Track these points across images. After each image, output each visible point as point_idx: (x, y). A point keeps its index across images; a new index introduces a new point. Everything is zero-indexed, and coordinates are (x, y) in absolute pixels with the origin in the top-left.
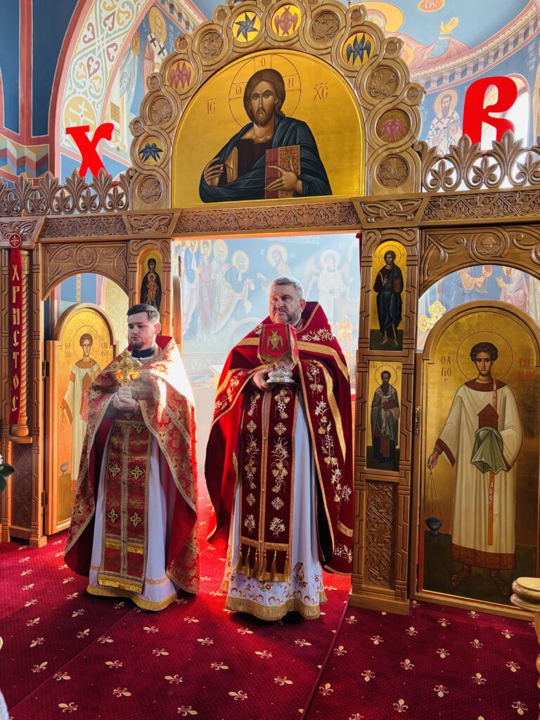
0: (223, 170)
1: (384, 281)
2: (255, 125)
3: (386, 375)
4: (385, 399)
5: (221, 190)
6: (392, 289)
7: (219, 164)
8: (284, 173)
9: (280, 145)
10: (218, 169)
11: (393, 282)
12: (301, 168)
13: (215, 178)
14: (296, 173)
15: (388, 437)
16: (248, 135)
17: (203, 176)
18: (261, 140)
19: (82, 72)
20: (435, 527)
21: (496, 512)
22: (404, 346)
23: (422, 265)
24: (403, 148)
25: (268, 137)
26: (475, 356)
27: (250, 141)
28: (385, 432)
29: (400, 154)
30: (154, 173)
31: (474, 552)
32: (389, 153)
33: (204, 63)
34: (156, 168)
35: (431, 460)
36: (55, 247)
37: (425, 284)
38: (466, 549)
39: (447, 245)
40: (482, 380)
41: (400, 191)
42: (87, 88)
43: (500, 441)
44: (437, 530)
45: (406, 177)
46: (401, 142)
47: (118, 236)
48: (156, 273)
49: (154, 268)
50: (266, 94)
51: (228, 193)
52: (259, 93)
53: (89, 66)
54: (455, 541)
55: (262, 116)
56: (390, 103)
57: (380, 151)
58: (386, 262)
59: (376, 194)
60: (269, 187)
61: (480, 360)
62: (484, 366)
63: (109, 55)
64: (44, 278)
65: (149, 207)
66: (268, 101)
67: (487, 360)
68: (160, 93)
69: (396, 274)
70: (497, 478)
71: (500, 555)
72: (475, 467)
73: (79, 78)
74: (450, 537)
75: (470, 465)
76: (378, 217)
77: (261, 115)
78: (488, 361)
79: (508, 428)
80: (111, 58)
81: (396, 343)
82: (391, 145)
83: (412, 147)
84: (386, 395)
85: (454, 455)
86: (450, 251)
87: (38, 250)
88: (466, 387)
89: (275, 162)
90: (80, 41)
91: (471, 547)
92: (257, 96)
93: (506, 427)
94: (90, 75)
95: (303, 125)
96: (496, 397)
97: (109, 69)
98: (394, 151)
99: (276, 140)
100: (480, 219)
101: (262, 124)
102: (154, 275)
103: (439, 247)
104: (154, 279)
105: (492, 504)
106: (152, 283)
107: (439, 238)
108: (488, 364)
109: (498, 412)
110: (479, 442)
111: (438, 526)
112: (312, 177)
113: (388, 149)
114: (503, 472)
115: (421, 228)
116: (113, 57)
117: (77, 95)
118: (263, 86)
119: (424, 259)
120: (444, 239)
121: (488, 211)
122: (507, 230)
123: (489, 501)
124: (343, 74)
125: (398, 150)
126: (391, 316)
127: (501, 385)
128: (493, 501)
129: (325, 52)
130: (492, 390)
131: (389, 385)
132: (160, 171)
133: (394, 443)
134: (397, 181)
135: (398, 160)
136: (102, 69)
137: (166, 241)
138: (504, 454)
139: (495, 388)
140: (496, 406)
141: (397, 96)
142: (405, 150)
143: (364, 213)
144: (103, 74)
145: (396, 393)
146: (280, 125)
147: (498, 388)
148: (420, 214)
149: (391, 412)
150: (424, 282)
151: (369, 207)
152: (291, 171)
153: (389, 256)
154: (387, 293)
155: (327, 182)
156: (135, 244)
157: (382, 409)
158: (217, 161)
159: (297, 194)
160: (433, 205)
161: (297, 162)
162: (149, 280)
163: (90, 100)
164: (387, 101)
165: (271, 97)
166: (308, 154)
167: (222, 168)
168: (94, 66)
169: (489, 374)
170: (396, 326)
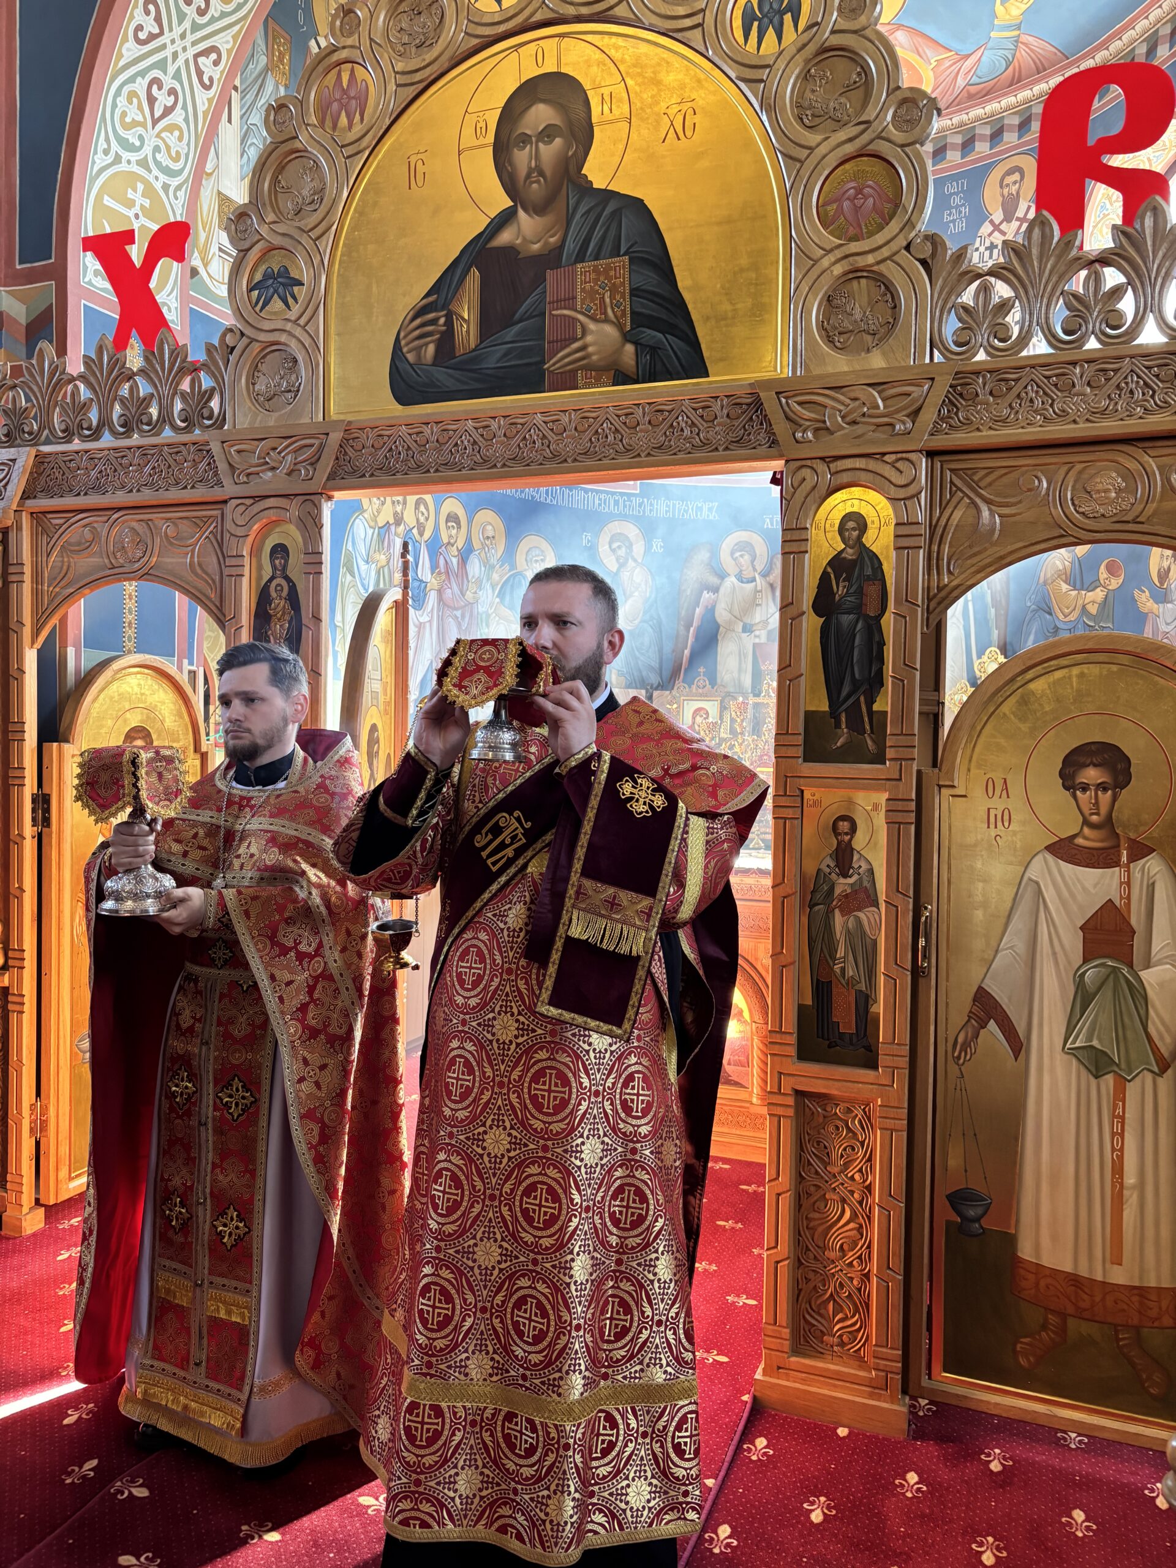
0: (445, 324)
1: (840, 590)
2: (521, 213)
3: (844, 826)
4: (843, 885)
5: (441, 375)
6: (858, 609)
7: (436, 310)
8: (592, 326)
9: (580, 257)
10: (434, 322)
11: (860, 593)
12: (632, 313)
13: (427, 344)
14: (620, 327)
15: (850, 983)
16: (505, 237)
17: (397, 340)
18: (536, 247)
19: (133, 114)
20: (972, 1213)
21: (1130, 1179)
22: (890, 753)
23: (935, 548)
24: (885, 252)
25: (552, 240)
26: (1073, 776)
27: (510, 251)
28: (843, 969)
29: (875, 268)
30: (283, 338)
31: (1074, 1280)
32: (847, 268)
33: (400, 66)
34: (289, 326)
35: (960, 1040)
36: (62, 521)
37: (943, 594)
38: (1055, 1272)
39: (997, 495)
40: (1090, 839)
41: (877, 361)
42: (147, 150)
43: (1139, 994)
44: (978, 1219)
45: (891, 325)
46: (880, 238)
47: (200, 493)
48: (287, 579)
49: (284, 568)
50: (548, 134)
51: (458, 380)
52: (528, 132)
53: (151, 100)
54: (1026, 1251)
55: (536, 189)
56: (850, 140)
57: (825, 262)
58: (844, 540)
59: (817, 371)
60: (554, 363)
61: (1085, 788)
62: (1097, 804)
63: (200, 74)
64: (36, 594)
65: (272, 420)
66: (550, 151)
67: (1103, 787)
68: (297, 145)
69: (869, 571)
70: (1132, 1090)
71: (1141, 1292)
72: (1074, 1061)
73: (127, 127)
74: (1010, 1241)
75: (1060, 1058)
76: (821, 429)
77: (535, 186)
78: (1105, 790)
79: (1160, 963)
80: (207, 82)
81: (869, 742)
82: (854, 247)
83: (907, 248)
84: (845, 875)
85: (1021, 1031)
86: (1006, 511)
87: (19, 528)
88: (1050, 858)
89: (569, 301)
90: (125, 39)
91: (1068, 1268)
92: (525, 139)
93: (1154, 960)
94: (155, 122)
95: (638, 205)
96: (1128, 883)
97: (201, 108)
98: (861, 262)
99: (570, 246)
100: (1081, 425)
101: (538, 209)
102: (284, 583)
103: (978, 501)
104: (285, 593)
105: (1121, 1158)
106: (278, 603)
107: (976, 478)
108: (1105, 798)
109: (1133, 922)
110: (1083, 997)
111: (980, 1211)
112: (660, 335)
113: (846, 257)
114: (1149, 1077)
115: (931, 454)
116: (211, 79)
117: (123, 167)
118: (541, 115)
119: (939, 531)
120: (989, 479)
121: (1104, 403)
122: (1151, 452)
123: (1113, 1150)
124: (733, 75)
125: (870, 259)
126: (857, 676)
127: (1139, 851)
128: (1122, 1149)
129: (688, 22)
130: (1117, 864)
131: (852, 849)
132: (298, 332)
133: (865, 1000)
134: (869, 338)
135: (872, 283)
136: (184, 107)
137: (311, 500)
138: (1151, 1029)
139: (1124, 859)
140: (1128, 905)
141: (867, 122)
142: (889, 258)
143: (787, 418)
144: (186, 120)
145: (871, 871)
146: (582, 210)
147: (1133, 858)
148: (928, 416)
149: (859, 921)
150: (940, 589)
151: (800, 404)
152: (607, 320)
153: (851, 524)
154: (846, 619)
155: (695, 344)
156: (242, 508)
157: (837, 912)
158: (432, 303)
159: (622, 378)
160: (961, 395)
161: (623, 296)
162: (274, 594)
163: (157, 178)
164: (842, 135)
165: (558, 141)
166: (650, 279)
167: (442, 321)
168: (163, 100)
169: (1108, 824)
170: (870, 702)
